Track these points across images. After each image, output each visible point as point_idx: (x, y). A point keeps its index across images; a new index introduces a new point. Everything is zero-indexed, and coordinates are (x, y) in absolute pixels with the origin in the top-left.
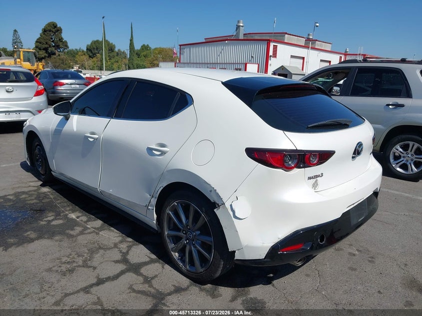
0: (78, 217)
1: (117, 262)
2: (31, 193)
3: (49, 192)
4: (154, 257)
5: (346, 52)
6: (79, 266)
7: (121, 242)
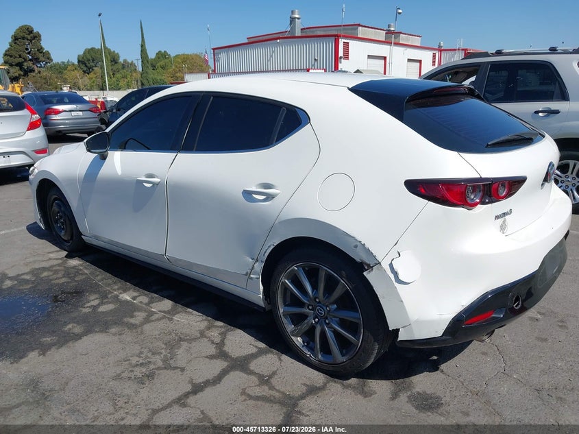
0: (134, 298)
1: (211, 357)
2: (54, 268)
3: (81, 265)
4: (262, 345)
5: (440, 46)
6: (159, 368)
7: (209, 328)
